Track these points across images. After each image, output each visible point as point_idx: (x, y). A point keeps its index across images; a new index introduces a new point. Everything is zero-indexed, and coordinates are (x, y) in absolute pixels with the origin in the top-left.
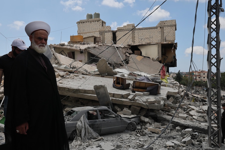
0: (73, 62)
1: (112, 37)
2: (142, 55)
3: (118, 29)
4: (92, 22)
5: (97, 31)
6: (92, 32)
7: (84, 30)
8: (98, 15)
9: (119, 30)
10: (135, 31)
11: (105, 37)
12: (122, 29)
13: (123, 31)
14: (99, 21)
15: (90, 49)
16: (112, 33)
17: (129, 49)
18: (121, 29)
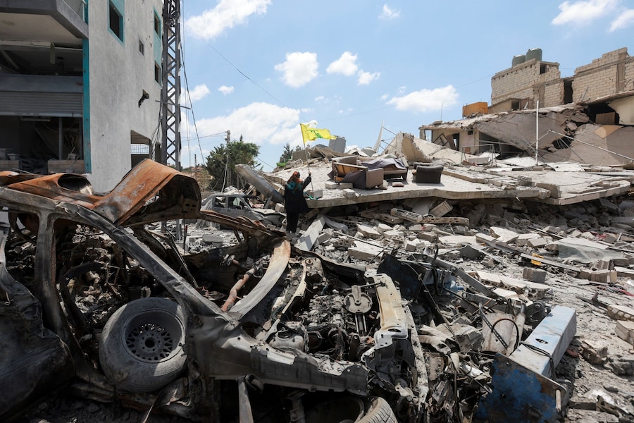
0: (438, 151)
1: (560, 93)
2: (620, 123)
3: (578, 71)
4: (519, 71)
5: (529, 86)
6: (518, 91)
7: (503, 91)
8: (537, 54)
9: (580, 72)
10: (626, 65)
11: (545, 95)
12: (588, 68)
13: (590, 73)
14: (533, 66)
15: (478, 125)
16: (562, 84)
17: (581, 112)
18: (585, 69)
